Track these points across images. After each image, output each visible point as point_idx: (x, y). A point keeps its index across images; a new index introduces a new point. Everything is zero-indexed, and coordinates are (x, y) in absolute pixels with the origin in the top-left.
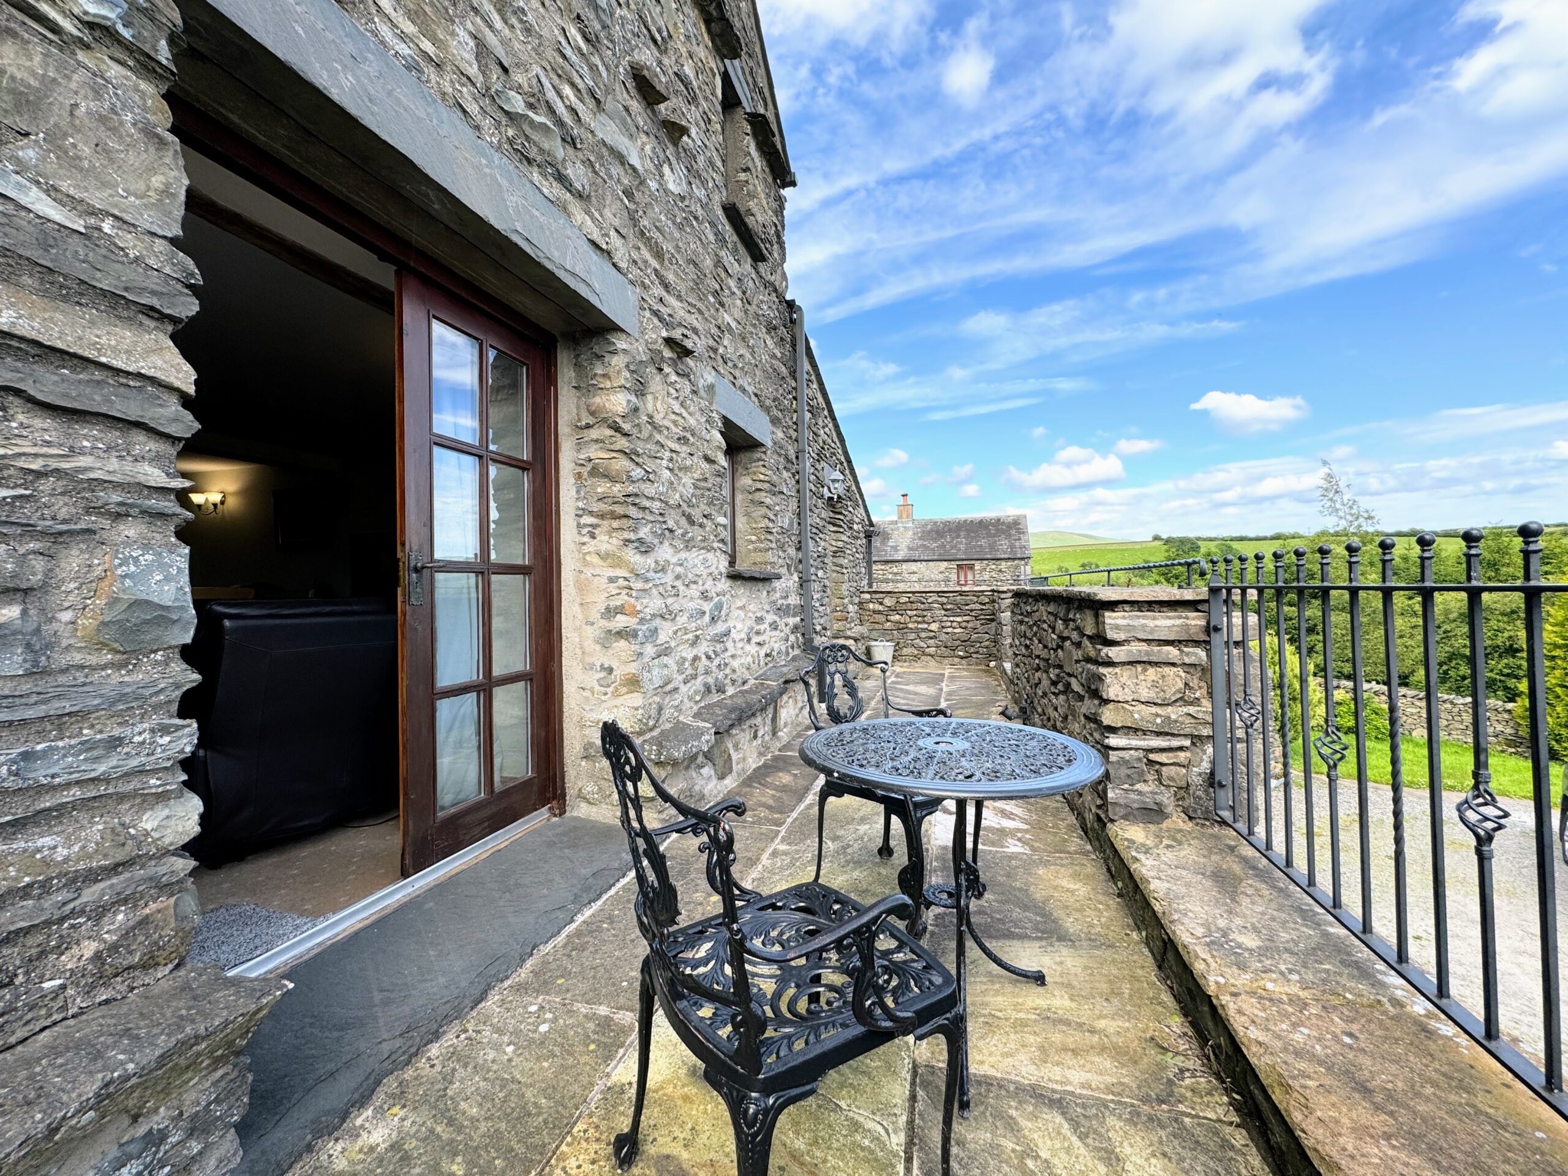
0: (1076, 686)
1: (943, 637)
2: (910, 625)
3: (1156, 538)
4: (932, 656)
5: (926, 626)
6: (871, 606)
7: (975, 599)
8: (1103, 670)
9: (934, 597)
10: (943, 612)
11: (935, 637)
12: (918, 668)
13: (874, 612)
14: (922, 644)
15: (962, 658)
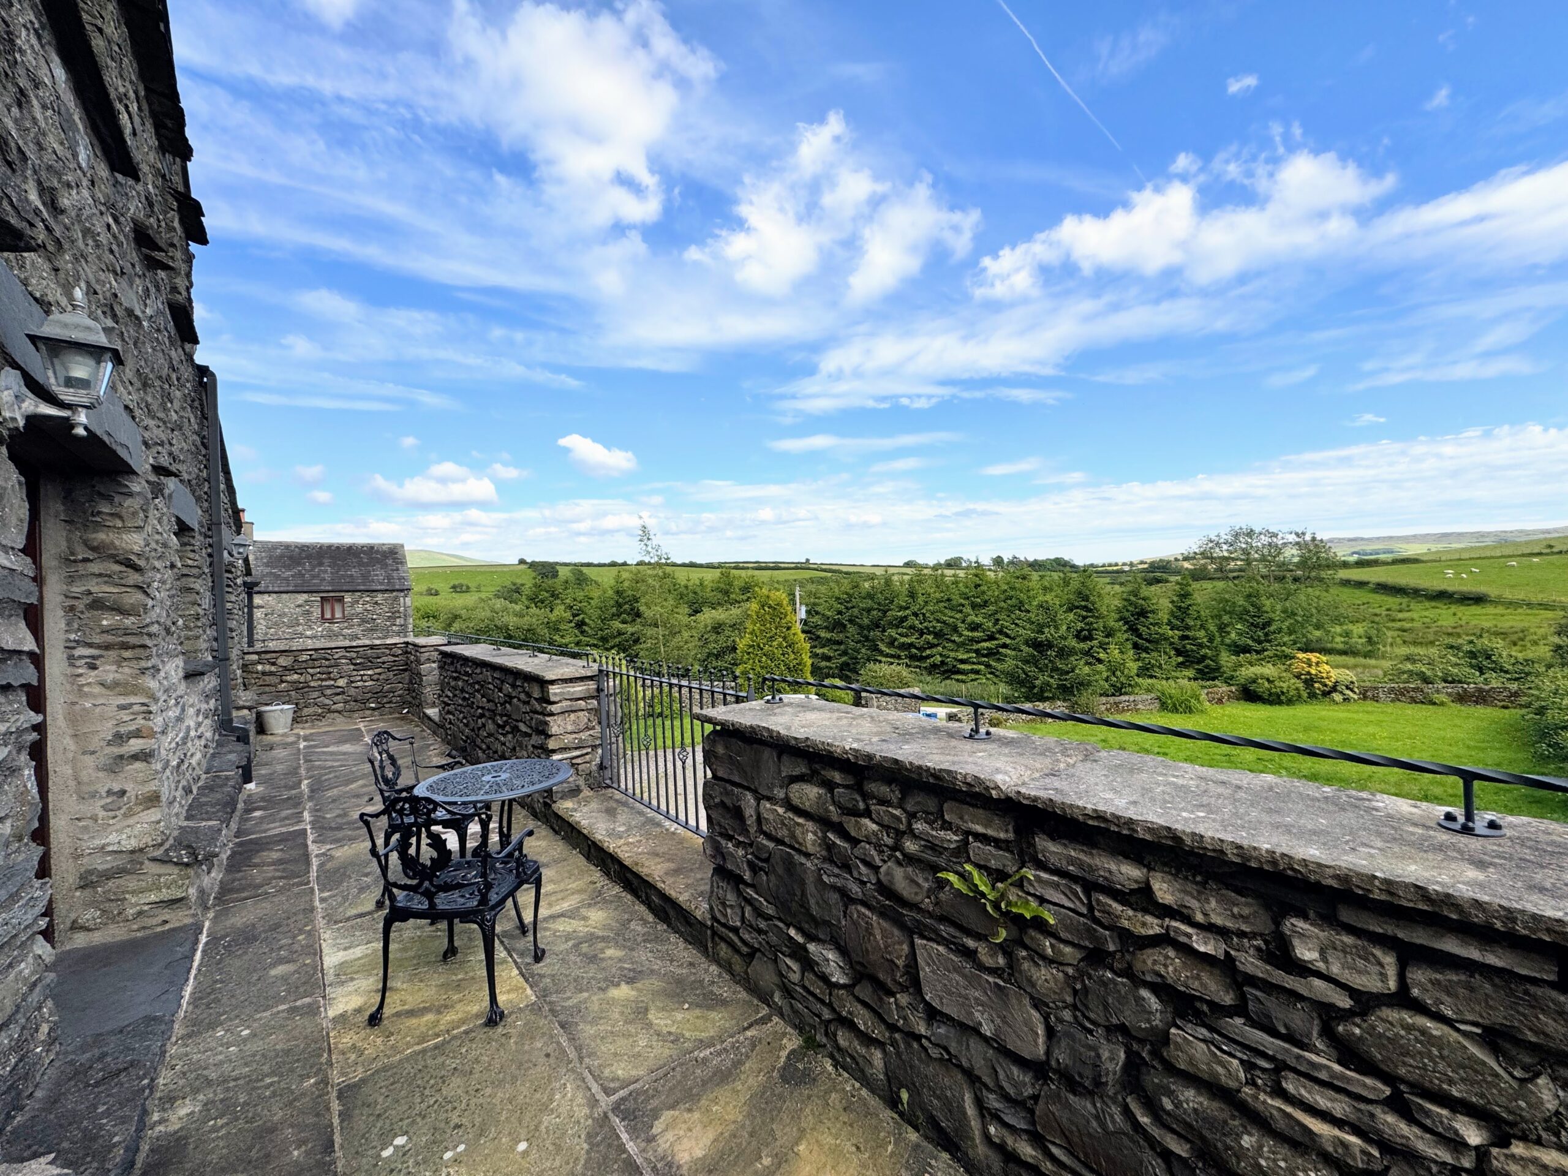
0: (522, 727)
1: (352, 692)
2: (312, 684)
3: (522, 562)
4: (339, 712)
5: (332, 682)
6: (260, 667)
7: (388, 652)
8: (548, 719)
9: (342, 653)
10: (352, 667)
11: (343, 693)
12: (323, 727)
13: (264, 673)
14: (327, 702)
15: (374, 709)
